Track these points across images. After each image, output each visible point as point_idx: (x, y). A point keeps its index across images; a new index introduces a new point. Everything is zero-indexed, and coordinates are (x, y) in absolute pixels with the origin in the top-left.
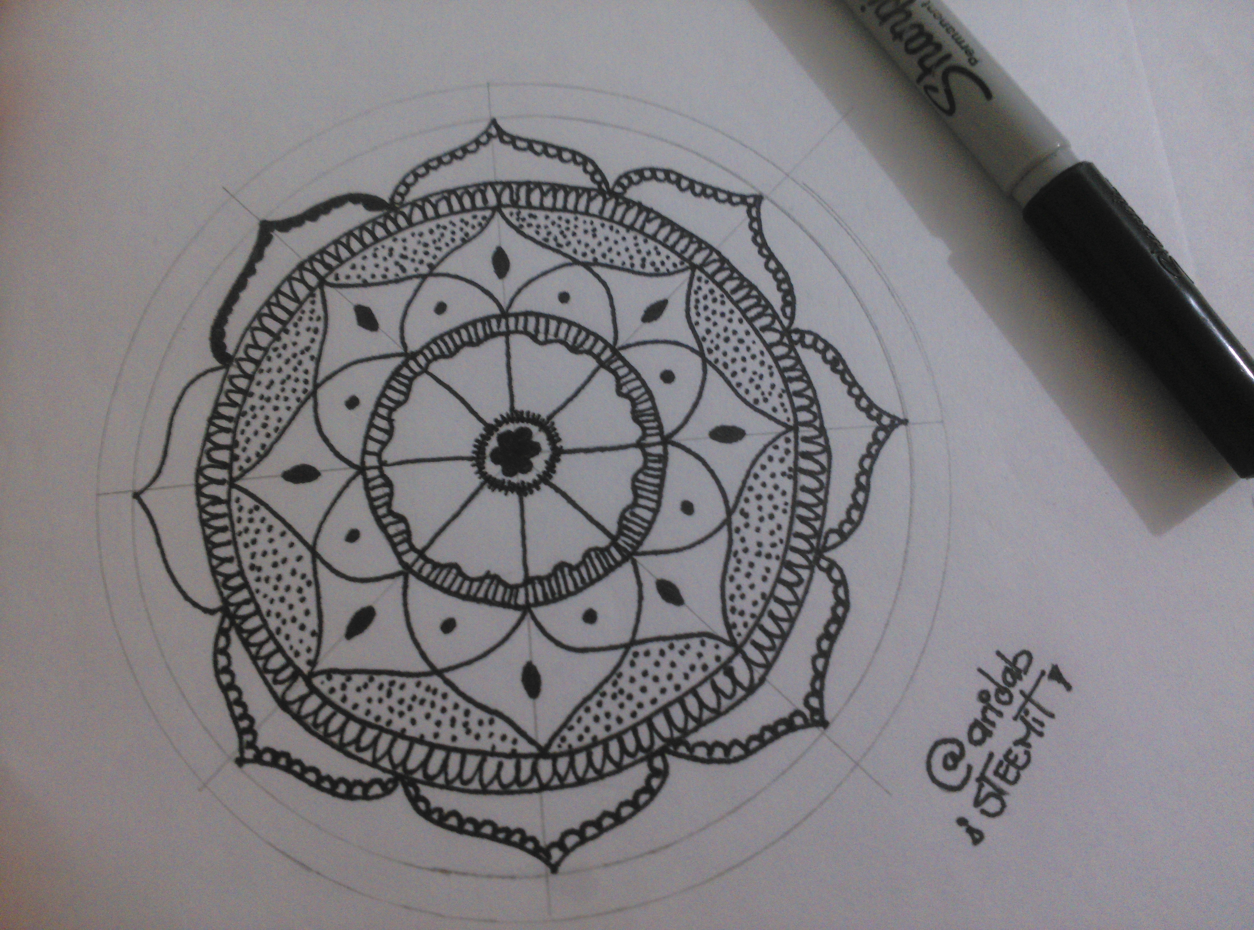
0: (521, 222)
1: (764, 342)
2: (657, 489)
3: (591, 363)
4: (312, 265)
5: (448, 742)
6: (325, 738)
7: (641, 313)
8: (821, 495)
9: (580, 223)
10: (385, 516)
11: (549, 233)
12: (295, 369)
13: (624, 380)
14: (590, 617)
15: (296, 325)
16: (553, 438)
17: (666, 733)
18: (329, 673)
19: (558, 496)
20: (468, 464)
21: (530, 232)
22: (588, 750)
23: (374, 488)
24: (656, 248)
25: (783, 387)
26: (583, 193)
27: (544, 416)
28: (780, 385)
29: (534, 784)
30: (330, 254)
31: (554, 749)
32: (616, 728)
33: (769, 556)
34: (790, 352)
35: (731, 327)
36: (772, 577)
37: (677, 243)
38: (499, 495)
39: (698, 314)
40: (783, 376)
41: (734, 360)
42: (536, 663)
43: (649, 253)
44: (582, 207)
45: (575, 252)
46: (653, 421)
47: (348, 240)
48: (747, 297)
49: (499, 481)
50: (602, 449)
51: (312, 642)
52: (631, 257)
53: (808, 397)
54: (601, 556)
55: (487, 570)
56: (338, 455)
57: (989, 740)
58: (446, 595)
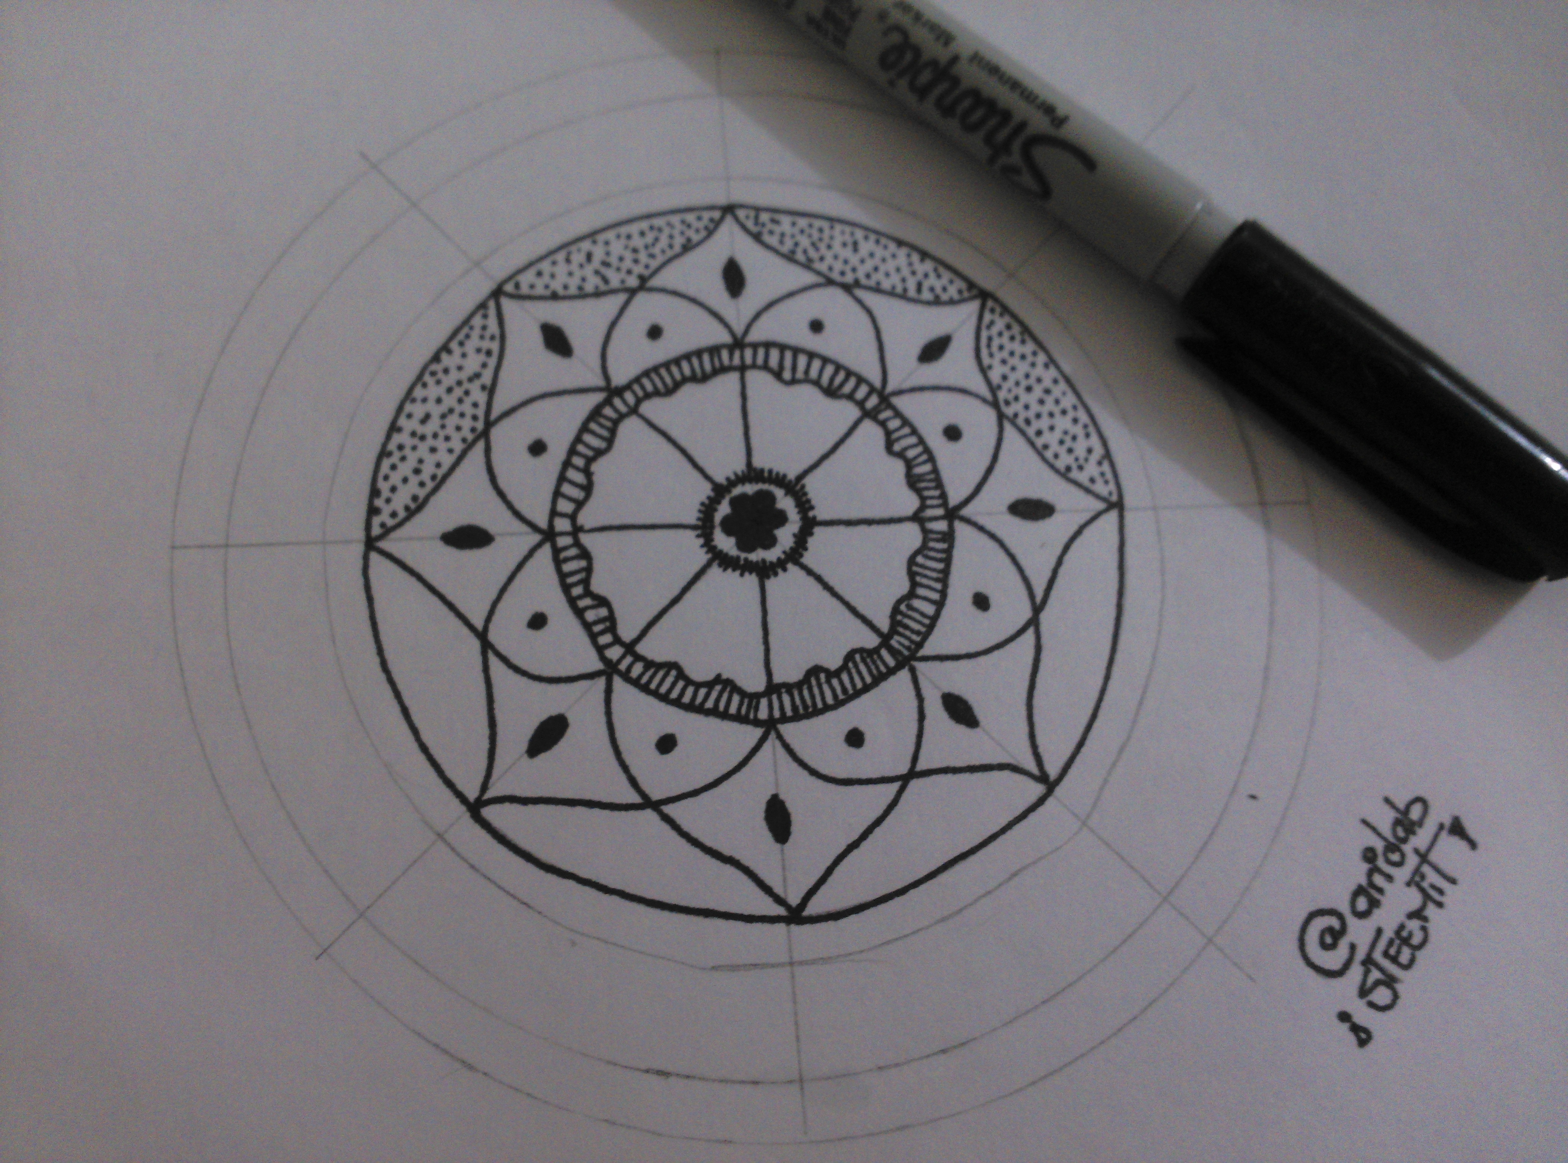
0: (760, 228)
1: (1076, 393)
2: (940, 576)
3: (852, 412)
5: (666, 898)
7: (918, 351)
9: (836, 233)
10: (580, 597)
11: (796, 244)
12: (460, 401)
13: (896, 435)
14: (855, 738)
15: (461, 344)
16: (804, 505)
18: (505, 802)
19: (811, 581)
20: (691, 534)
21: (773, 241)
22: (854, 913)
23: (567, 560)
24: (936, 270)
25: (1102, 452)
27: (792, 475)
28: (1098, 450)
31: (810, 910)
35: (1035, 373)
36: (1093, 695)
38: (732, 577)
39: (991, 355)
40: (1101, 438)
41: (1038, 416)
42: (782, 797)
43: (926, 276)
45: (830, 269)
46: (934, 489)
49: (732, 557)
50: (869, 522)
52: (904, 280)
54: (868, 660)
55: (717, 672)
56: (517, 514)
57: (1376, 912)
58: (663, 704)
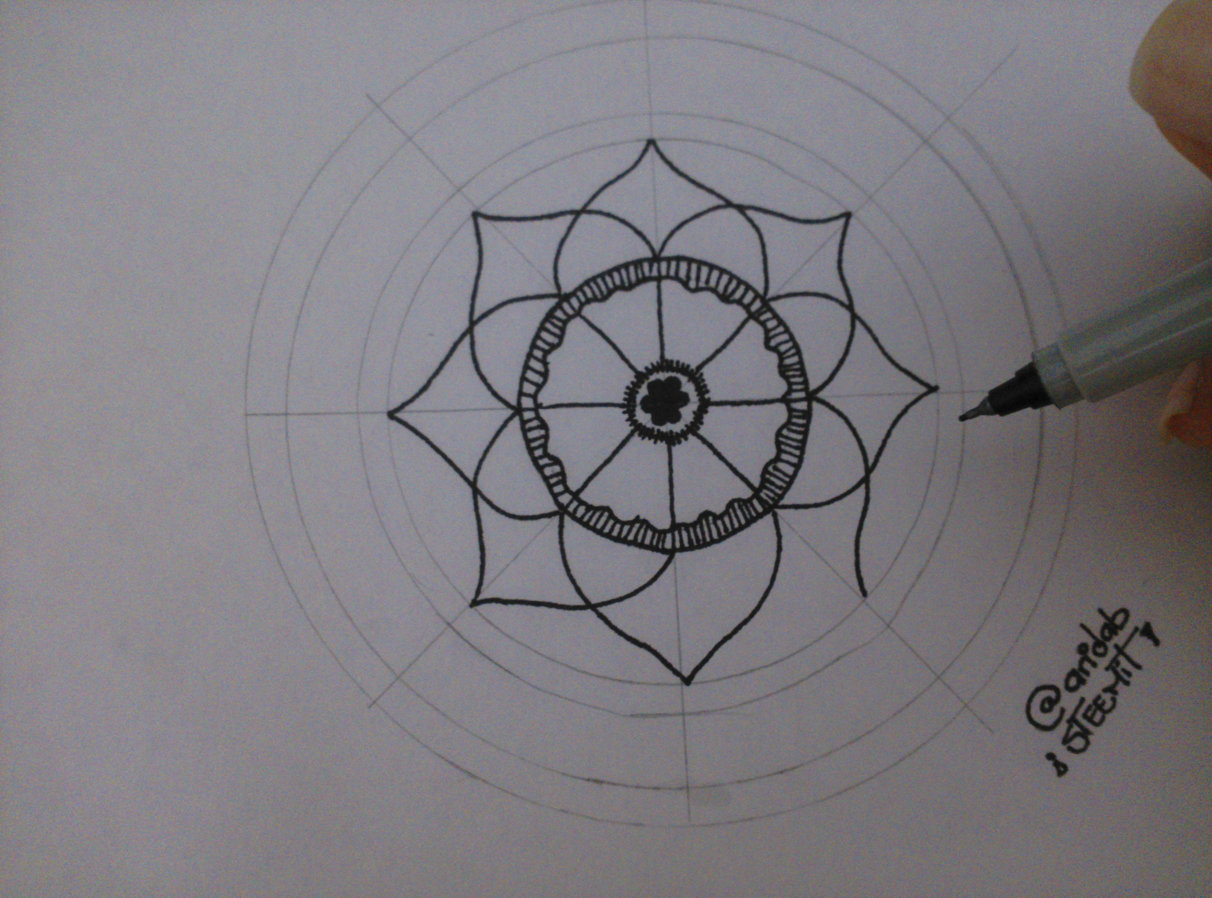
2: (799, 445)
3: (740, 314)
10: (541, 457)
13: (772, 333)
16: (702, 389)
18: (492, 602)
19: (705, 447)
20: (619, 411)
23: (531, 429)
27: (693, 366)
29: (678, 709)
38: (648, 443)
45: (730, 192)
46: (800, 376)
49: (649, 429)
50: (749, 403)
51: (476, 573)
54: (744, 507)
55: (637, 514)
56: (495, 394)
57: (1082, 687)
58: (599, 537)
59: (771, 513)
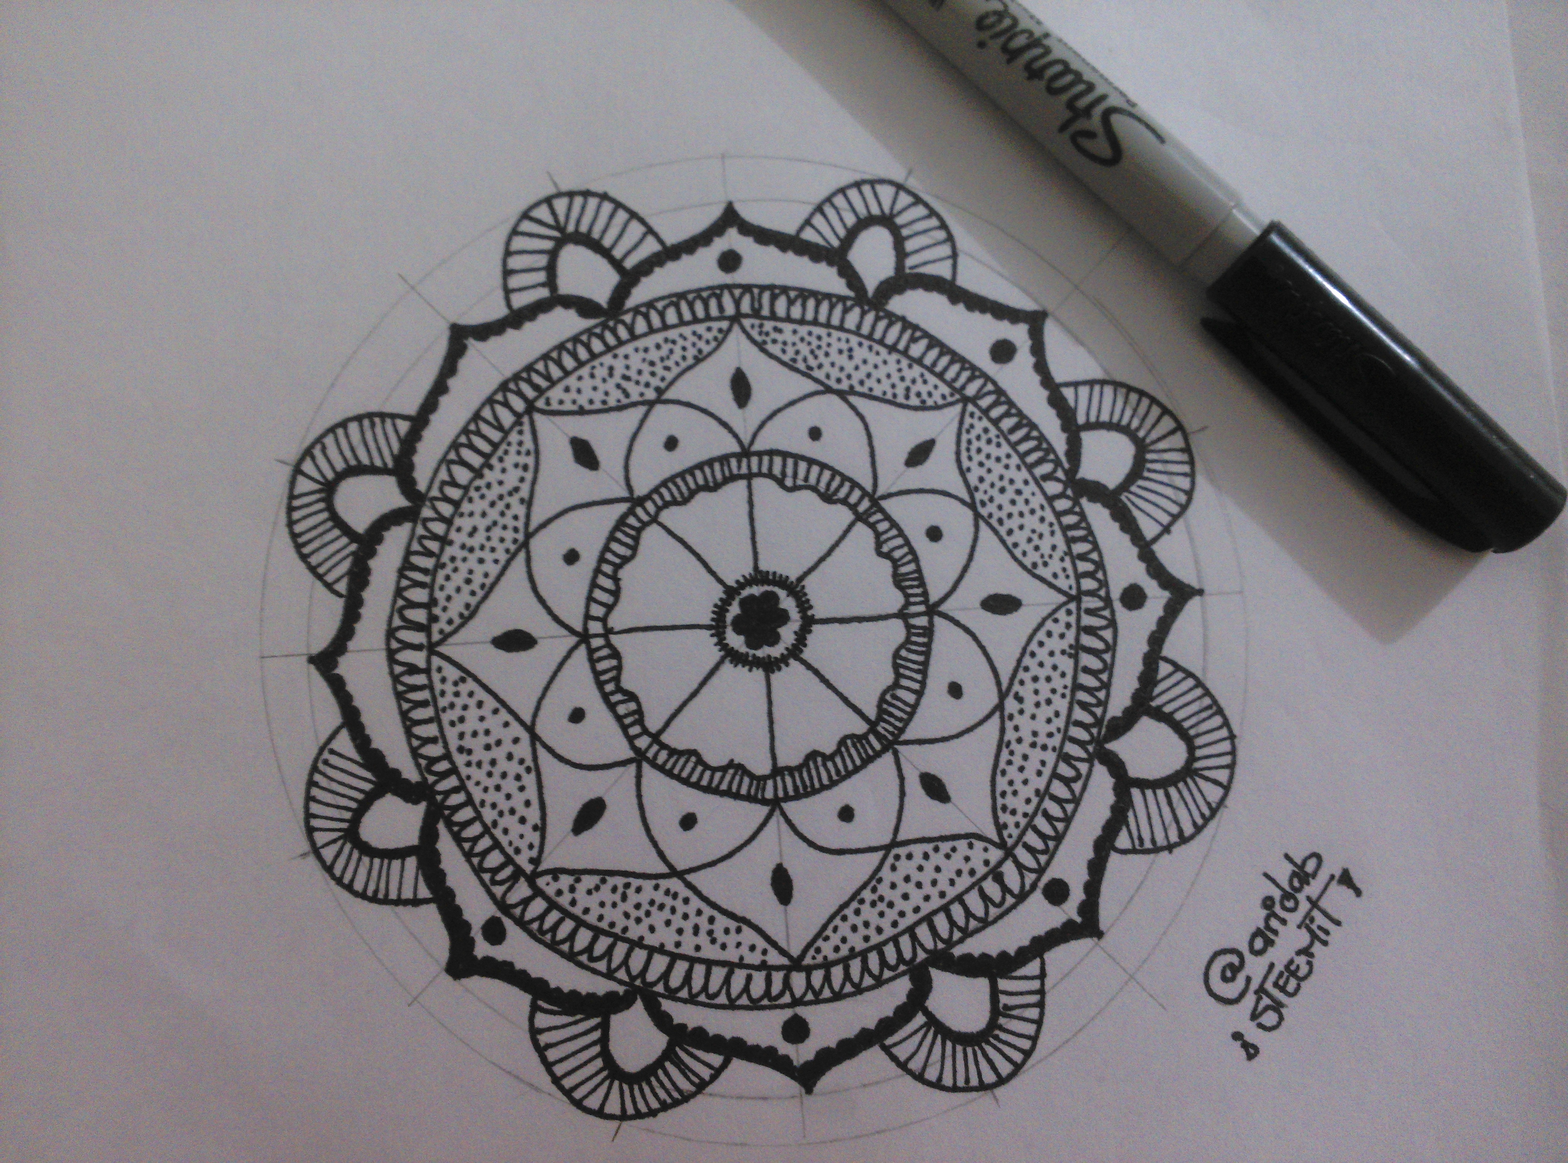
0: (764, 337)
1: (1044, 493)
2: (921, 667)
3: (846, 516)
4: (517, 385)
5: (692, 953)
6: (553, 946)
7: (905, 456)
8: (1104, 677)
9: (833, 340)
10: (612, 693)
11: (797, 352)
12: (502, 514)
13: (884, 537)
15: (501, 460)
16: (804, 605)
17: (929, 943)
18: (556, 873)
19: (810, 674)
20: (706, 633)
21: (775, 349)
22: (845, 962)
23: (600, 659)
24: (922, 375)
25: (1065, 548)
26: (837, 302)
27: (793, 578)
28: (1062, 547)
29: (787, 999)
30: (537, 372)
31: (808, 961)
32: (875, 939)
33: (1044, 747)
34: (1074, 506)
35: (1008, 474)
36: (1047, 772)
37: (946, 369)
38: (742, 671)
39: (970, 458)
40: (1065, 535)
42: (785, 865)
43: (914, 381)
44: (835, 321)
45: (828, 376)
46: (918, 587)
47: (560, 355)
48: (1026, 438)
49: (742, 653)
50: (860, 619)
51: (535, 838)
52: (893, 386)
53: (1093, 561)
54: (858, 745)
55: (730, 758)
56: (556, 618)
57: (1270, 950)
58: (685, 787)
59: (891, 751)
